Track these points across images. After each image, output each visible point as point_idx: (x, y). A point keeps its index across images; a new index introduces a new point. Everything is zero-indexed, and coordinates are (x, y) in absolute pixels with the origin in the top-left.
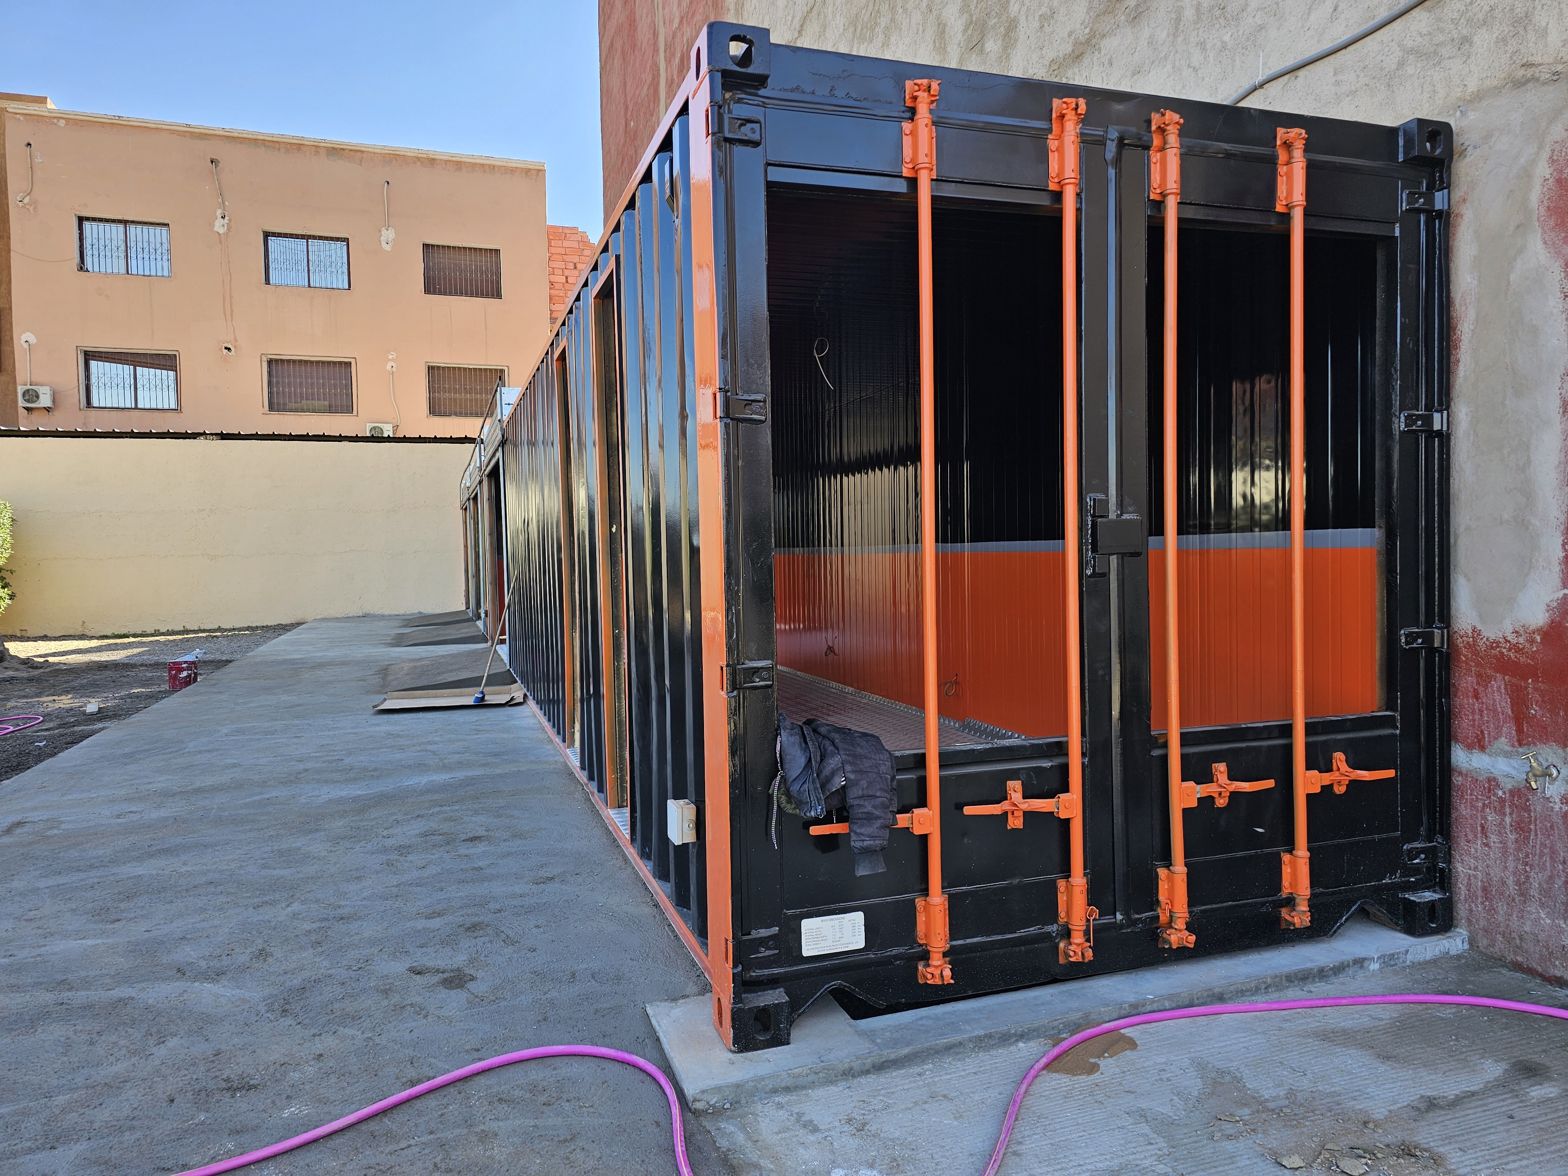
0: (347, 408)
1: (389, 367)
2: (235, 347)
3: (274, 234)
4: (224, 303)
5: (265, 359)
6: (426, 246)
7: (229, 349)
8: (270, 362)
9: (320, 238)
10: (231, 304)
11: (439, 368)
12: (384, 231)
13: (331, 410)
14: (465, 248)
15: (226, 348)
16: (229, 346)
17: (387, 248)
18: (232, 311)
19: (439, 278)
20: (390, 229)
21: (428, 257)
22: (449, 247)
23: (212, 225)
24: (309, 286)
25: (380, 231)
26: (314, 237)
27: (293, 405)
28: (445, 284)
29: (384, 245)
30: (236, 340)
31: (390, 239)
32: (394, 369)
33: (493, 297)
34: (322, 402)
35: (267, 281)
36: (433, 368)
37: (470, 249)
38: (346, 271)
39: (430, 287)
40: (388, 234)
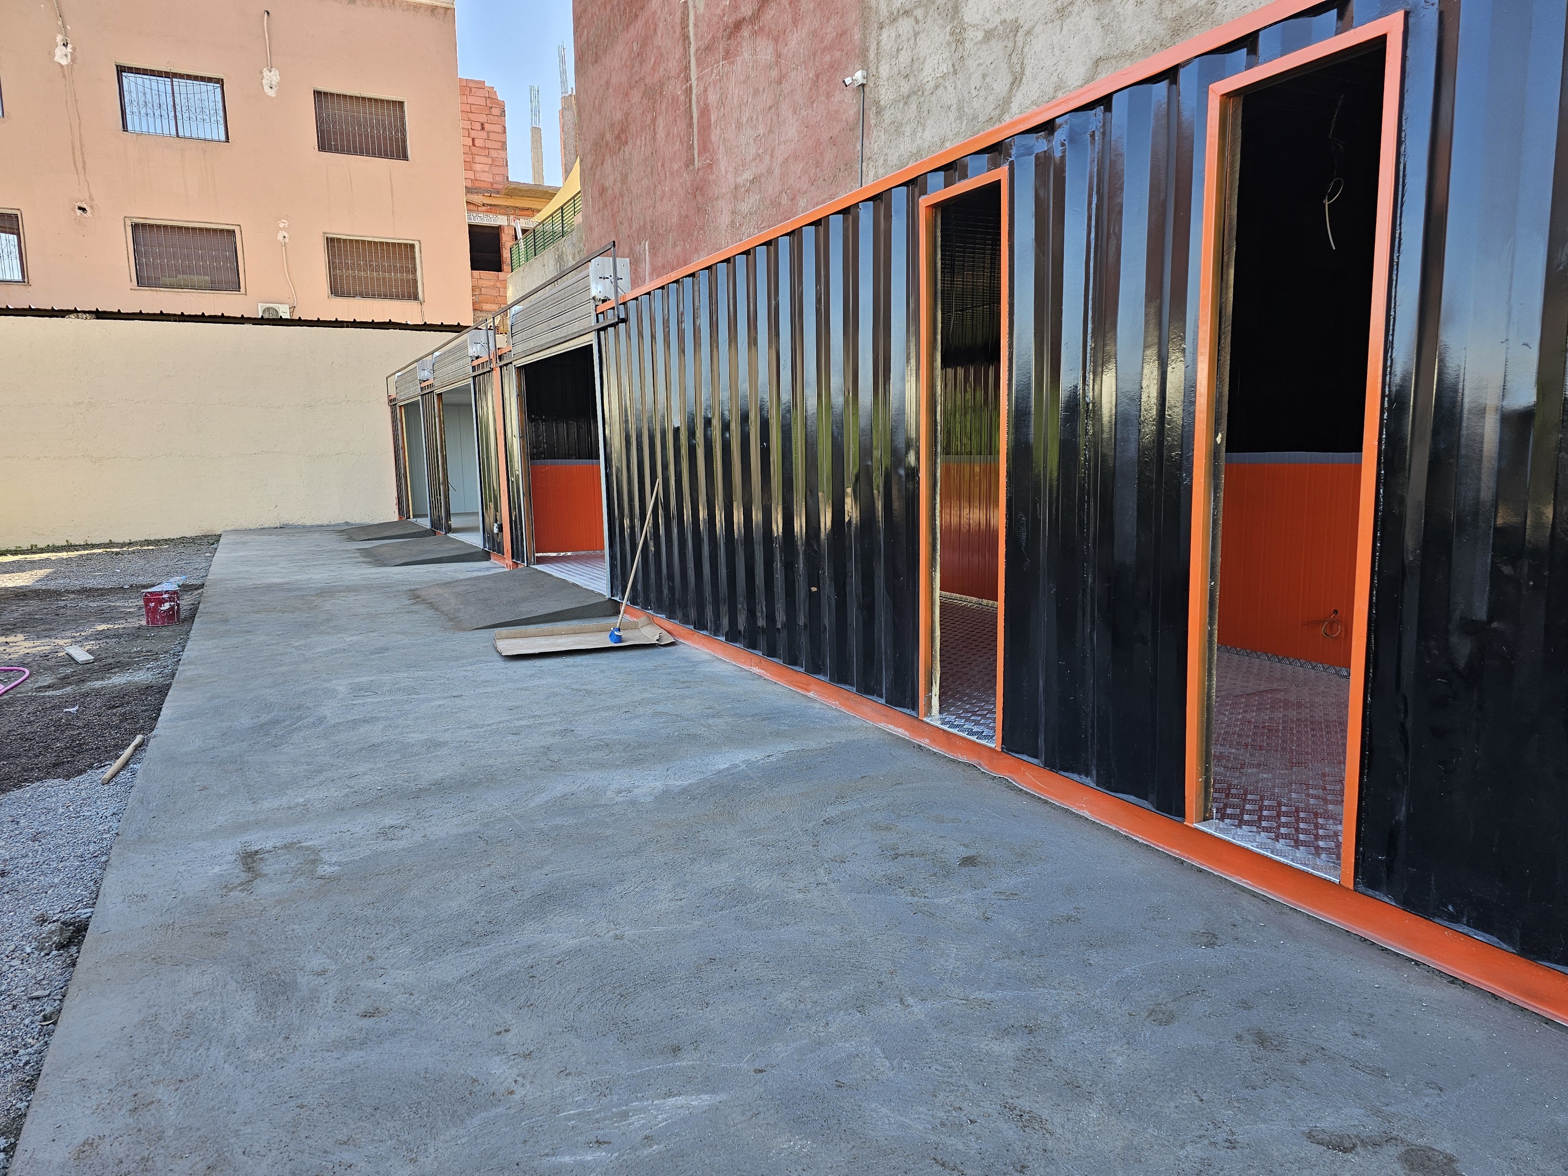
0: (236, 286)
1: (280, 237)
2: (91, 207)
3: (131, 70)
4: (73, 153)
5: (129, 223)
6: (318, 94)
7: (84, 209)
8: (135, 227)
9: (189, 77)
10: (82, 154)
11: (339, 240)
12: (266, 73)
13: (214, 286)
14: (364, 98)
15: (80, 208)
16: (84, 206)
17: (272, 93)
18: (84, 163)
19: (335, 133)
20: (273, 70)
21: (321, 107)
22: (345, 96)
23: (51, 54)
24: (178, 136)
25: (261, 72)
26: (181, 76)
27: (167, 280)
28: (342, 140)
29: (267, 89)
30: (92, 199)
31: (274, 83)
32: (287, 240)
33: (398, 158)
34: (202, 278)
35: (125, 128)
36: (332, 240)
37: (370, 99)
38: (222, 121)
39: (324, 145)
40: (271, 77)
